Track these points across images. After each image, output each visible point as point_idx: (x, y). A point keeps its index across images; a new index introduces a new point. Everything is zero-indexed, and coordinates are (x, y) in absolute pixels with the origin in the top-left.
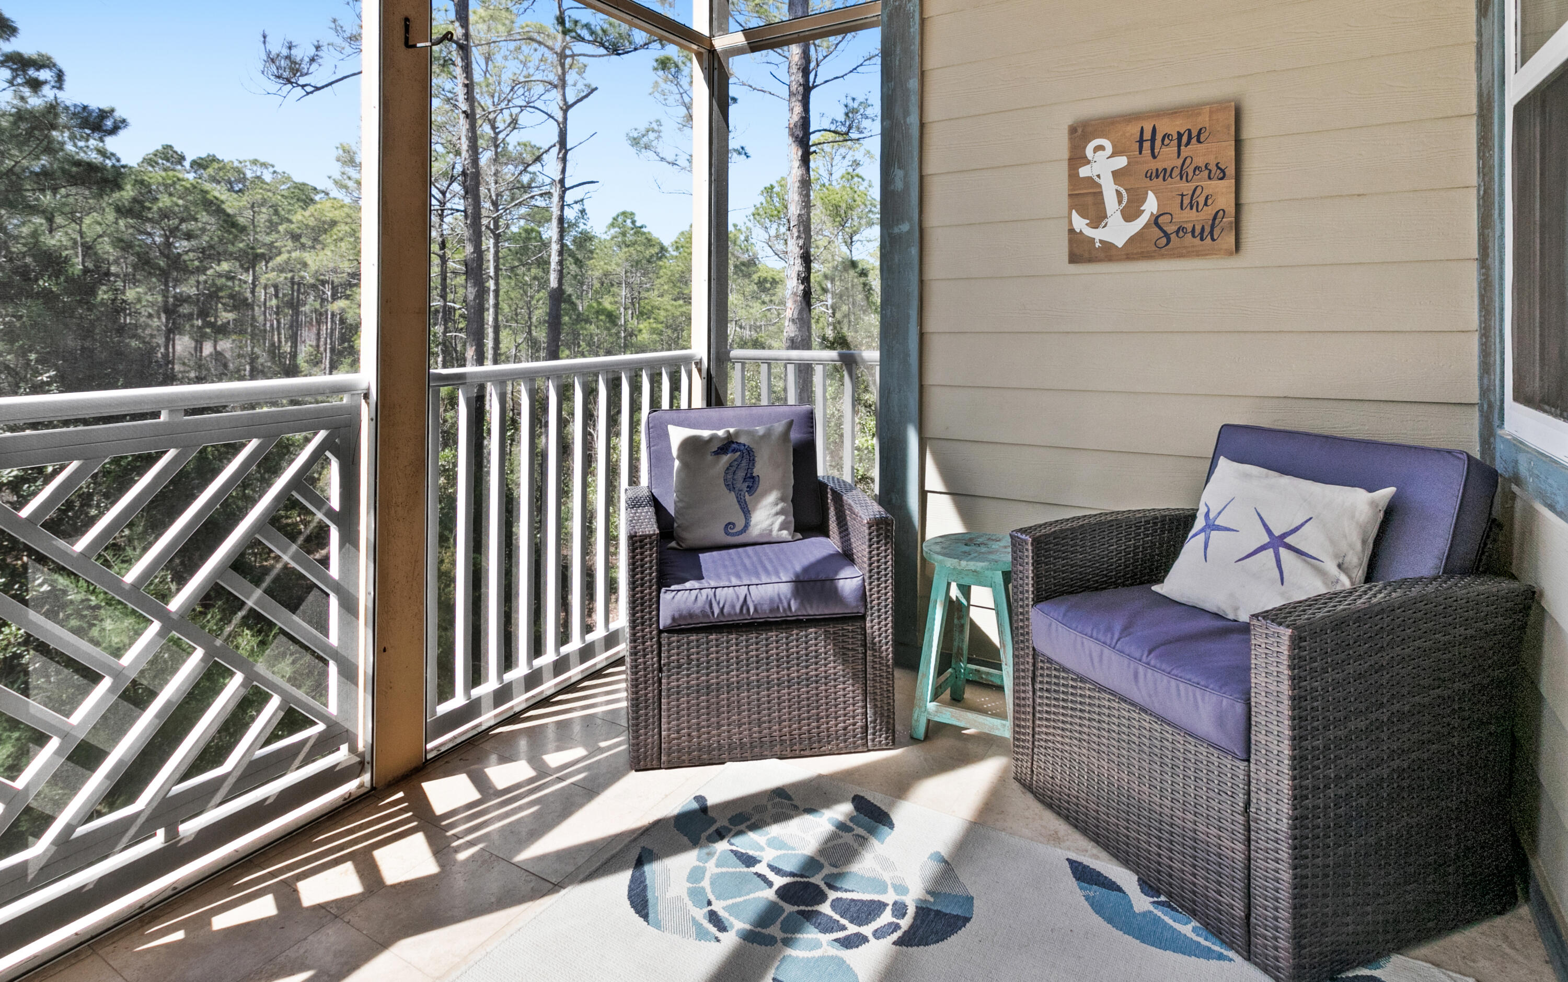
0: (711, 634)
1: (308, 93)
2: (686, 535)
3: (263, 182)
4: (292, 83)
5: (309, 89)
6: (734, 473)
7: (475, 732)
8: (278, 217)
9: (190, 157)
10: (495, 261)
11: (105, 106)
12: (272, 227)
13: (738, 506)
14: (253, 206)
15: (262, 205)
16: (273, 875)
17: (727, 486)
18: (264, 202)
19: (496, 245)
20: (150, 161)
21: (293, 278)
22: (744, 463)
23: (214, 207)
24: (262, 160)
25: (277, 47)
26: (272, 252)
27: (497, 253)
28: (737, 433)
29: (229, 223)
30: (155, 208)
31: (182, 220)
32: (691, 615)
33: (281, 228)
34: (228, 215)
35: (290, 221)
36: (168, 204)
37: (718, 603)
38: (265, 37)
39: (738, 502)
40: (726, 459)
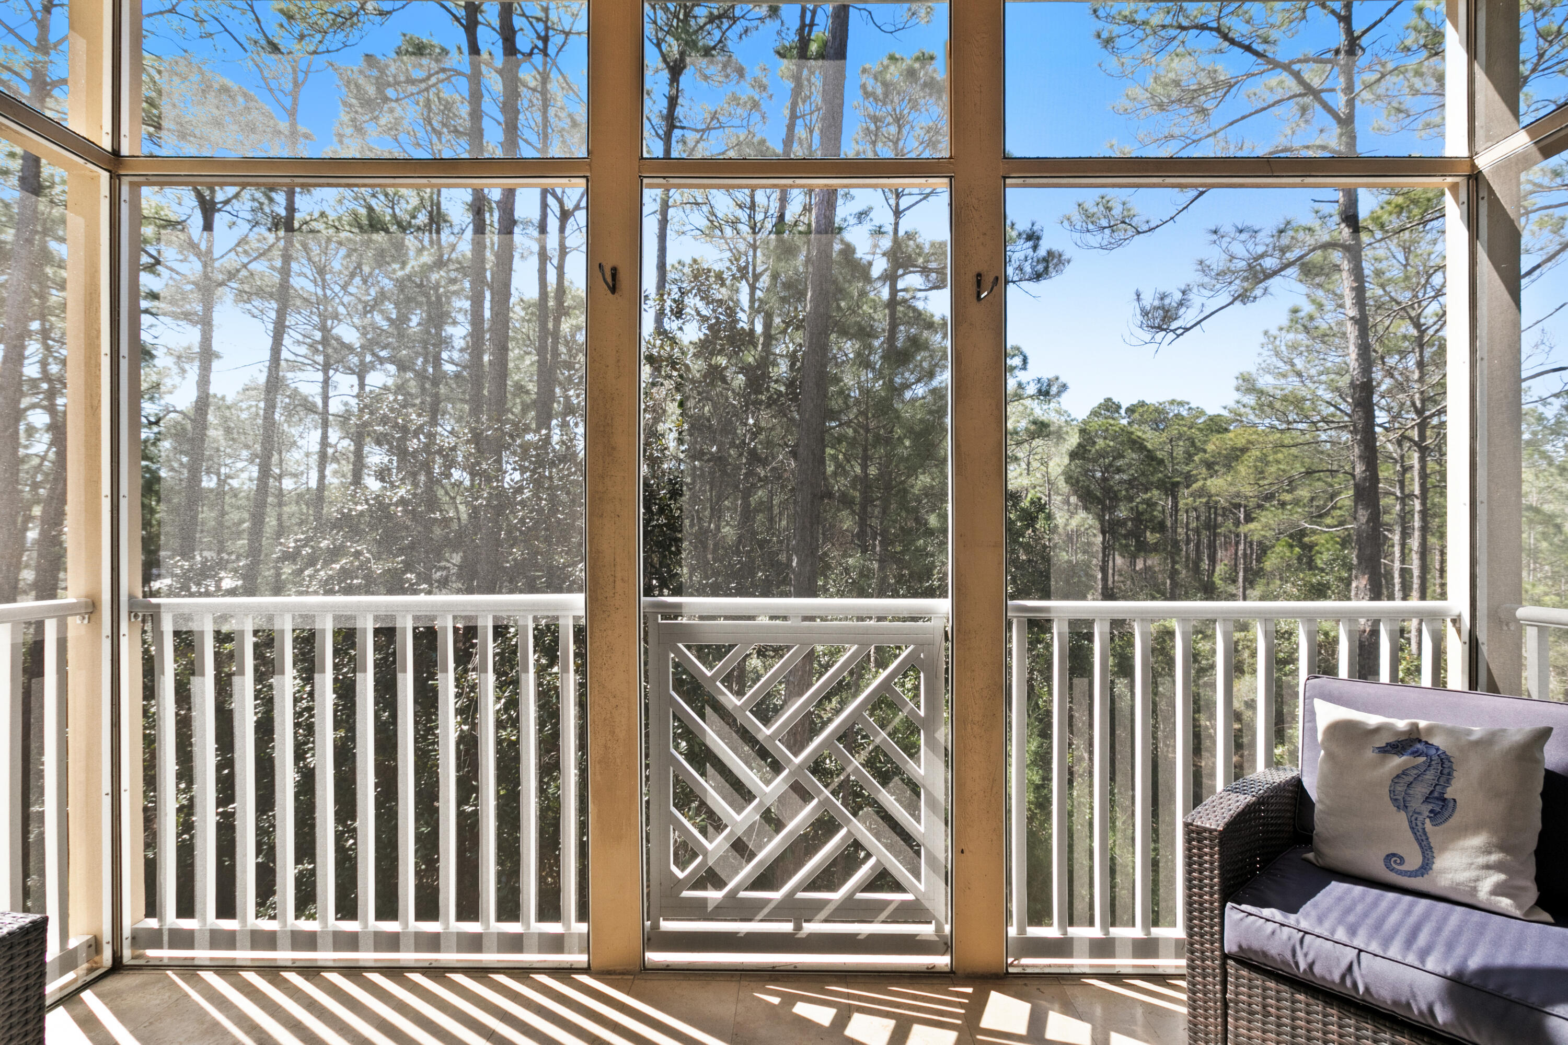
0: (1300, 992)
1: (1178, 336)
2: (1325, 849)
3: (1183, 418)
4: (1165, 330)
5: (1180, 331)
6: (1409, 785)
7: (1066, 971)
8: (1194, 447)
9: (1124, 407)
10: (1420, 478)
11: (1051, 375)
12: (1189, 457)
13: (1409, 834)
14: (1171, 441)
15: (1179, 439)
16: (848, 996)
17: (1395, 801)
18: (1180, 436)
19: (1422, 460)
20: (1095, 413)
21: (1207, 503)
22: (1430, 776)
23: (1137, 445)
24: (1179, 399)
25: (1149, 300)
26: (1189, 479)
27: (1423, 468)
28: (1430, 730)
29: (1150, 457)
30: (1093, 450)
31: (1114, 458)
32: (1265, 954)
33: (1196, 458)
34: (1149, 451)
35: (1205, 451)
36: (1103, 445)
37: (1306, 955)
38: (1138, 295)
39: (1412, 828)
40: (1397, 762)
